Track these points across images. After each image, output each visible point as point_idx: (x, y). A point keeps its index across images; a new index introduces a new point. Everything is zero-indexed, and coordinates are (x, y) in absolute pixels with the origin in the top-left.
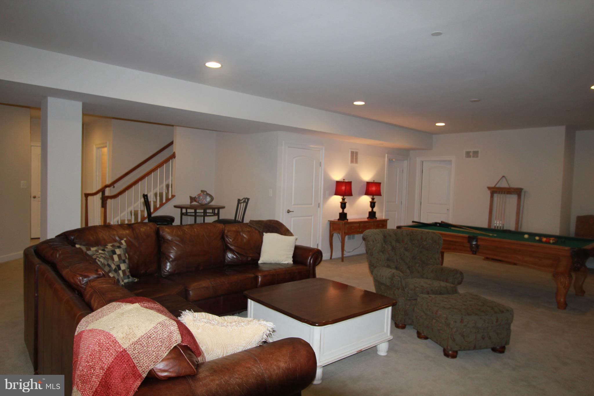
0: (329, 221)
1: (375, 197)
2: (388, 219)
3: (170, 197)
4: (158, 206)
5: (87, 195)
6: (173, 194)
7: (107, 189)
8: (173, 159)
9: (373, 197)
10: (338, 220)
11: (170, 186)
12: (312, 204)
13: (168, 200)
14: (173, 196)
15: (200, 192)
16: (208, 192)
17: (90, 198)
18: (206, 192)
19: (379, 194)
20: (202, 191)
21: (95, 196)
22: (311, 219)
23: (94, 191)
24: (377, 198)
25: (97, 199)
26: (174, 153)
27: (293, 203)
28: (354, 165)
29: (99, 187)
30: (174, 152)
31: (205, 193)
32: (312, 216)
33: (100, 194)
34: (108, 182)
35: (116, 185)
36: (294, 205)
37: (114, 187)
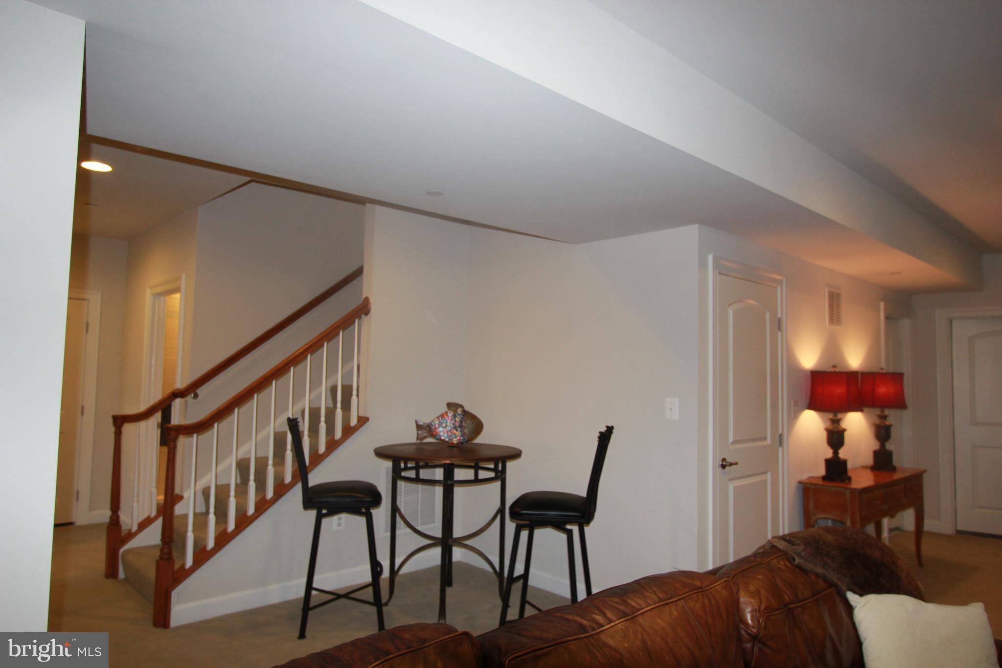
0: (800, 482)
1: (887, 412)
2: (925, 471)
3: (354, 422)
4: (322, 449)
5: (120, 421)
6: (361, 414)
7: (177, 403)
8: (363, 316)
9: (883, 412)
10: (824, 478)
11: (355, 393)
12: (765, 439)
13: (348, 431)
14: (363, 420)
15: (445, 409)
16: (467, 408)
17: (128, 429)
18: (462, 406)
19: (899, 403)
20: (450, 405)
21: (143, 424)
22: (766, 481)
23: (143, 408)
24: (893, 416)
25: (150, 428)
26: (366, 301)
27: (731, 439)
28: (836, 328)
29: (155, 396)
30: (364, 297)
31: (459, 411)
32: (765, 473)
33: (156, 414)
34: (180, 384)
35: (202, 391)
36: (735, 442)
37: (196, 396)
